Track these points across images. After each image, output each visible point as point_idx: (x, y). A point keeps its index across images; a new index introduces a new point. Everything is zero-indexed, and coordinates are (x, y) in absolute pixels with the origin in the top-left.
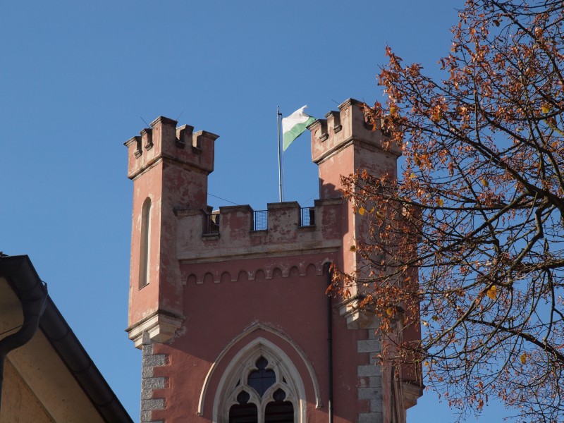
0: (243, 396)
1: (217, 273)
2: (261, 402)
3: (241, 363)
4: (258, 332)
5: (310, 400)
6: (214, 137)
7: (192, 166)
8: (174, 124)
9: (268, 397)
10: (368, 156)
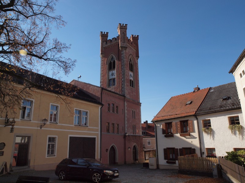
0: (111, 61)
1: (107, 48)
2: (112, 62)
3: (110, 57)
4: (112, 54)
5: (116, 60)
6: (108, 33)
7: (105, 36)
8: (102, 32)
9: (113, 61)
10: (122, 30)
